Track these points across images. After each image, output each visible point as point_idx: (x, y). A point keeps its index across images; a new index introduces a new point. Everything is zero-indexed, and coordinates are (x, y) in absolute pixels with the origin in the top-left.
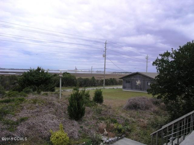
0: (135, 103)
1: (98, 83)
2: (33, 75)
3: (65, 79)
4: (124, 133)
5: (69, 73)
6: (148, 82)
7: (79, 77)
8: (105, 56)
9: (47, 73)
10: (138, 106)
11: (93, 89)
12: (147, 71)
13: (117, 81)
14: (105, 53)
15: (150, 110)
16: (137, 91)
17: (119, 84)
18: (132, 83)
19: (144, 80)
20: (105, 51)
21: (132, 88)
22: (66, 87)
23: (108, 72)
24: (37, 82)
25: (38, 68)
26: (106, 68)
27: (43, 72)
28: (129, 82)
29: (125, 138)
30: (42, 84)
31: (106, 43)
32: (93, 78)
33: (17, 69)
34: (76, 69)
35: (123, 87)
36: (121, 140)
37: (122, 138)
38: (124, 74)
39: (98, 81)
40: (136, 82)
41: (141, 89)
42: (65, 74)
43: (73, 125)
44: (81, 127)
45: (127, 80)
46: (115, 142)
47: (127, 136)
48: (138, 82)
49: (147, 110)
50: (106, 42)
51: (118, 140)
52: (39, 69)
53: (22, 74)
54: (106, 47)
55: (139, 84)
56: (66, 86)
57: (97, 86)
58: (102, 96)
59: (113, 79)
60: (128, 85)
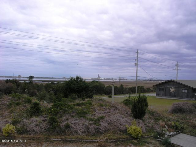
0: (180, 107)
1: (126, 90)
2: (74, 83)
4: (180, 130)
6: (182, 89)
7: (108, 85)
8: (136, 65)
9: (85, 81)
10: (183, 110)
11: (125, 96)
12: (177, 78)
13: (145, 89)
14: (137, 62)
15: (194, 113)
16: (171, 98)
17: (147, 92)
18: (165, 90)
19: (178, 88)
20: (137, 60)
21: (166, 95)
22: (97, 95)
23: (132, 80)
24: (78, 90)
26: (138, 76)
27: (81, 80)
28: (162, 89)
29: (181, 133)
30: (83, 92)
31: (137, 52)
32: (122, 86)
33: (42, 77)
34: (99, 77)
35: (157, 95)
36: (179, 135)
37: (179, 133)
38: (149, 81)
39: (126, 89)
40: (170, 89)
41: (175, 96)
42: (94, 82)
43: (139, 123)
44: (145, 124)
45: (160, 87)
46: (175, 136)
47: (182, 132)
48: (172, 90)
49: (191, 114)
51: (176, 134)
52: (78, 78)
53: (51, 82)
54: (137, 56)
55: (173, 91)
57: (125, 94)
58: (147, 102)
59: (141, 86)
60: (161, 92)
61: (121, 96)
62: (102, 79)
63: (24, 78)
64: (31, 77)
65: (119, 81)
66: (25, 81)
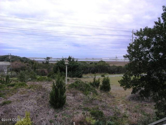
3: (99, 66)
5: (104, 61)
11: (120, 76)
25: (69, 57)
27: (73, 60)
50: (133, 31)
56: (100, 73)
61: (116, 76)
62: (119, 60)
63: (54, 59)
64: (48, 58)
65: (124, 61)
66: (43, 61)
